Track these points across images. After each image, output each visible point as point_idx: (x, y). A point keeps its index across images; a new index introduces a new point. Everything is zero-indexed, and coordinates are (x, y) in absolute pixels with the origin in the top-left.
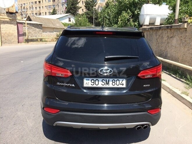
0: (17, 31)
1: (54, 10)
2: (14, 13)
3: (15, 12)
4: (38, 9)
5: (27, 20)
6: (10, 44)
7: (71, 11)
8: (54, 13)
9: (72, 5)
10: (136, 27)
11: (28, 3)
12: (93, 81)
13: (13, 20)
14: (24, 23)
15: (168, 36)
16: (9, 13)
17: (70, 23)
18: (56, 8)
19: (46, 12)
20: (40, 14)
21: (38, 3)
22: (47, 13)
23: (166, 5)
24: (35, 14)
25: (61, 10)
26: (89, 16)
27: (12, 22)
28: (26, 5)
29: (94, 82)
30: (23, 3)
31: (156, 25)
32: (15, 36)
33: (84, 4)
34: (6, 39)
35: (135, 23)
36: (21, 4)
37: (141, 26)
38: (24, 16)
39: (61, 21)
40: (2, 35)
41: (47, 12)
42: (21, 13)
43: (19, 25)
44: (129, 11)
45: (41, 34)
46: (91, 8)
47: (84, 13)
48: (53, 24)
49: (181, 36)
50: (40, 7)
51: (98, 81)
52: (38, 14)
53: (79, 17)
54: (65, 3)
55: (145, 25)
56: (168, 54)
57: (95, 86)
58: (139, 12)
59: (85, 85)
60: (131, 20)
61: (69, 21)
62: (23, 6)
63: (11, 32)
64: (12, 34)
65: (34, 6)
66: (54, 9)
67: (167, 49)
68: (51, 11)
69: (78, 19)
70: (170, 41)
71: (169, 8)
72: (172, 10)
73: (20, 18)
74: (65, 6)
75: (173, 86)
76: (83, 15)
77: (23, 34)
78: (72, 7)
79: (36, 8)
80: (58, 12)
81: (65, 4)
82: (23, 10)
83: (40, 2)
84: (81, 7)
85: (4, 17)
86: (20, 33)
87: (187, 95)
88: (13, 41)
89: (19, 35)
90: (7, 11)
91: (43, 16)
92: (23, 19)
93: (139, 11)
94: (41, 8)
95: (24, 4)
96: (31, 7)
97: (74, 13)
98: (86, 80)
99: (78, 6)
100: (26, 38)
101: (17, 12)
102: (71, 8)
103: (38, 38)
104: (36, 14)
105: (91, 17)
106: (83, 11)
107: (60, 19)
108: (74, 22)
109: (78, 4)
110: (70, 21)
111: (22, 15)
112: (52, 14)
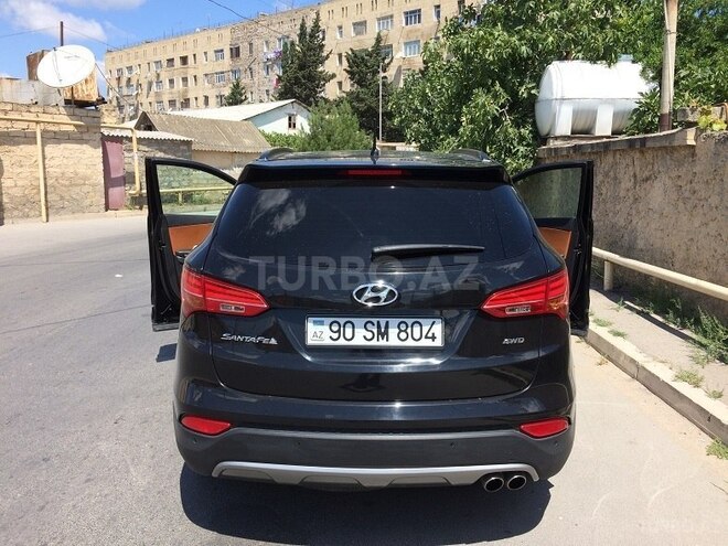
0: (101, 167)
1: (237, 86)
2: (92, 104)
3: (94, 100)
4: (179, 85)
5: (138, 127)
6: (76, 215)
7: (296, 89)
8: (236, 99)
9: (302, 67)
10: (524, 143)
11: (145, 66)
12: (335, 328)
13: (88, 129)
14: (127, 137)
15: (635, 176)
16: (76, 104)
17: (292, 132)
18: (245, 81)
19: (207, 98)
20: (186, 104)
21: (178, 62)
22: (212, 101)
23: (633, 62)
24: (166, 104)
25: (261, 88)
26: (362, 107)
27: (85, 137)
28: (136, 71)
29: (339, 331)
30: (124, 65)
31: (597, 134)
32: (94, 185)
33: (345, 64)
34: (62, 198)
35: (522, 130)
36: (118, 70)
37: (544, 140)
38: (129, 110)
39: (261, 128)
40: (50, 182)
41: (212, 94)
42: (119, 103)
43: (109, 145)
44: (498, 87)
45: (186, 178)
46: (369, 76)
47: (344, 95)
48: (229, 137)
49: (676, 173)
50: (185, 80)
51: (353, 327)
52: (178, 105)
53: (326, 111)
54: (274, 61)
55: (556, 138)
56: (638, 242)
57: (342, 342)
58: (533, 92)
59: (311, 341)
60: (507, 120)
61: (290, 126)
62: (126, 74)
63: (82, 170)
64: (85, 178)
65: (165, 78)
66: (238, 84)
67: (634, 222)
68: (227, 92)
69: (322, 119)
70: (642, 195)
71: (643, 72)
72: (654, 79)
73: (115, 120)
74: (278, 71)
75: (649, 355)
76: (339, 102)
77: (124, 178)
78: (300, 74)
79: (171, 81)
80: (249, 95)
81: (275, 67)
82: (125, 91)
83: (184, 60)
84: (334, 76)
85: (58, 119)
86: (113, 176)
87: (697, 385)
88: (88, 202)
89: (109, 182)
90: (69, 97)
91: (196, 113)
92: (123, 122)
93: (533, 88)
94: (191, 81)
95: (130, 69)
96: (154, 79)
97: (308, 97)
98: (315, 322)
99: (321, 72)
100: (134, 192)
101: (102, 101)
102: (296, 78)
103: (176, 190)
104: (172, 103)
105: (370, 108)
106: (340, 88)
107: (258, 120)
108: (307, 130)
109: (322, 63)
110: (292, 125)
111: (121, 108)
112: (230, 104)
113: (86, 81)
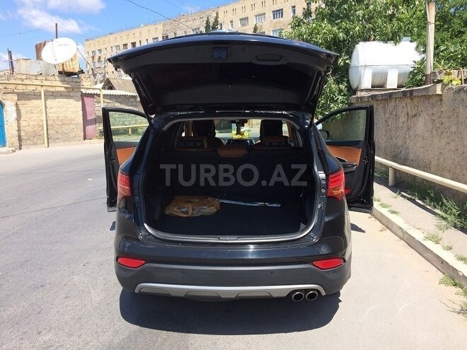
0: (81, 113)
2: (75, 74)
3: (77, 71)
5: (104, 88)
6: (66, 143)
11: (109, 49)
13: (73, 89)
14: (97, 94)
16: (66, 74)
27: (71, 94)
28: (104, 52)
31: (388, 88)
32: (76, 124)
36: (93, 52)
37: (354, 92)
38: (99, 77)
40: (49, 123)
42: (93, 72)
45: (133, 118)
49: (431, 112)
55: (362, 90)
56: (410, 155)
58: (347, 62)
60: (331, 80)
67: (408, 143)
70: (412, 125)
71: (417, 47)
72: (423, 52)
73: (90, 83)
77: (95, 119)
82: (97, 65)
83: (134, 44)
85: (54, 83)
86: (88, 118)
87: (437, 243)
88: (73, 135)
89: (86, 122)
90: (61, 70)
92: (96, 84)
93: (347, 59)
95: (100, 51)
100: (101, 128)
103: (128, 126)
111: (94, 75)
113: (72, 59)
